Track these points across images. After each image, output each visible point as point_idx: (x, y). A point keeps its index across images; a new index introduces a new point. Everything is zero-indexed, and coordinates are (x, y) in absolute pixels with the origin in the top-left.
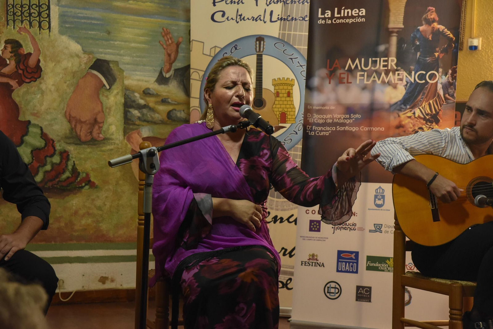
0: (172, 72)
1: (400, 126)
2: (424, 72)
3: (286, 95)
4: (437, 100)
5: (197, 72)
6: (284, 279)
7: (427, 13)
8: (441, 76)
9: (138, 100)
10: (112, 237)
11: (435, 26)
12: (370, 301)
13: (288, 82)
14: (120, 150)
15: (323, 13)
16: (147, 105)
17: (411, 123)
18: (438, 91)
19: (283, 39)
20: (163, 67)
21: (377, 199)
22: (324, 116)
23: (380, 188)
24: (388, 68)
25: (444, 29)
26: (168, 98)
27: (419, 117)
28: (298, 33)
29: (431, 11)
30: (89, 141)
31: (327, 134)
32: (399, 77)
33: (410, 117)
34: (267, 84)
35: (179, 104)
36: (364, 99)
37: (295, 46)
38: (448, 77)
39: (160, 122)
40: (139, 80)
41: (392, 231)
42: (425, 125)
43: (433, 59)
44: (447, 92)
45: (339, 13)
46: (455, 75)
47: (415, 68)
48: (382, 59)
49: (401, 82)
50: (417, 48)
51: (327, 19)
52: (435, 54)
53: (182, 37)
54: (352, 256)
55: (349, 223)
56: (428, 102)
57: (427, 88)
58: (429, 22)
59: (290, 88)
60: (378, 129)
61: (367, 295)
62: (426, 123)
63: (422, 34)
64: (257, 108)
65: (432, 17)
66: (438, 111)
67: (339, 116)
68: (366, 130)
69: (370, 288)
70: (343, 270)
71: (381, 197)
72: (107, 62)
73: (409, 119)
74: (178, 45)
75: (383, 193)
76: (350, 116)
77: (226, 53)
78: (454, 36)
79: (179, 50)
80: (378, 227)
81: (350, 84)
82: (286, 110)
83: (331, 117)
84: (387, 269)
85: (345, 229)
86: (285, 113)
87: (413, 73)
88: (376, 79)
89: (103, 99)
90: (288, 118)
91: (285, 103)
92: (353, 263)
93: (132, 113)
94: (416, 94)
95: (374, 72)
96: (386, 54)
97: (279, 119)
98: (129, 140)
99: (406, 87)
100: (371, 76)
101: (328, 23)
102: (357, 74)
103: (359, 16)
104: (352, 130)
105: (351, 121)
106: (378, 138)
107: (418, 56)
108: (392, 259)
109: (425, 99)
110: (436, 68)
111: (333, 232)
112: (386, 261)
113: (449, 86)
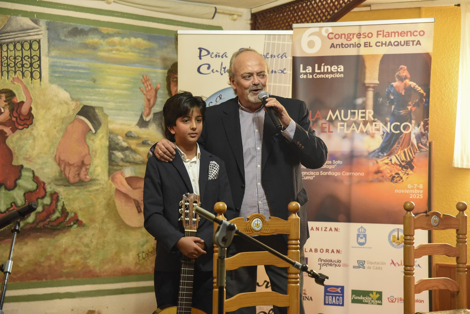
0: (151, 116)
1: (378, 172)
2: (399, 124)
4: (411, 148)
6: (267, 310)
7: (399, 70)
8: (414, 127)
9: (121, 143)
10: (98, 272)
11: (406, 83)
14: (106, 190)
15: (305, 69)
16: (129, 146)
17: (389, 169)
18: (411, 141)
20: (143, 111)
21: (359, 238)
23: (362, 227)
24: (366, 119)
25: (415, 86)
26: (148, 140)
27: (396, 164)
28: (277, 84)
29: (403, 69)
30: (77, 183)
31: (311, 178)
33: (387, 164)
36: (344, 147)
38: (421, 128)
39: (141, 163)
40: (122, 124)
41: (374, 267)
42: (401, 171)
43: (407, 112)
45: (319, 68)
46: (427, 127)
47: (390, 120)
48: (360, 111)
49: (378, 132)
50: (392, 102)
51: (308, 74)
52: (408, 107)
53: (160, 84)
54: (338, 291)
55: (334, 260)
56: (403, 150)
57: (402, 137)
58: (402, 79)
60: (358, 174)
62: (402, 169)
63: (395, 90)
65: (404, 74)
66: (412, 158)
68: (348, 175)
70: (330, 303)
71: (363, 236)
72: (93, 108)
73: (386, 166)
74: (156, 91)
75: (365, 232)
76: (332, 162)
77: (212, 102)
78: (425, 92)
79: (158, 95)
80: (361, 264)
81: (332, 133)
84: (371, 301)
85: (331, 265)
87: (389, 124)
88: (355, 129)
89: (89, 142)
92: (339, 296)
93: (116, 155)
94: (392, 142)
95: (353, 123)
96: (364, 106)
98: (113, 180)
99: (382, 136)
100: (350, 126)
101: (309, 78)
102: (337, 124)
103: (338, 72)
104: (334, 175)
105: (333, 167)
106: (358, 182)
107: (393, 109)
108: (375, 292)
109: (400, 148)
110: (409, 120)
111: (320, 268)
112: (370, 295)
113: (422, 136)
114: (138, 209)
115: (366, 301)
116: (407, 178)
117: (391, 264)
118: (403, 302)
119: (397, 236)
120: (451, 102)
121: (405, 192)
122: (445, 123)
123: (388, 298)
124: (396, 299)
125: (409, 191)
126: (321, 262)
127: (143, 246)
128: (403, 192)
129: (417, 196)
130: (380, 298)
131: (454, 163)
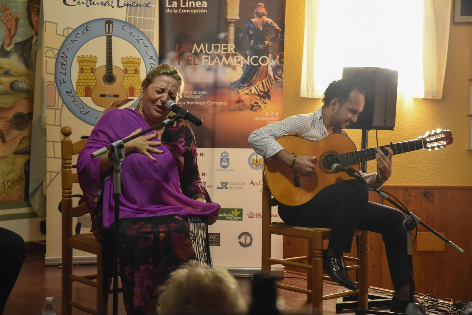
0: (12, 46)
1: (239, 101)
2: (257, 57)
3: (133, 72)
4: (269, 79)
5: (52, 50)
7: (258, 7)
8: (271, 60)
11: (264, 19)
12: (219, 245)
13: (134, 60)
15: (170, 3)
17: (249, 98)
18: (269, 73)
19: (129, 22)
20: (4, 41)
21: (222, 162)
23: (225, 152)
24: (228, 52)
25: (272, 22)
26: (11, 70)
27: (255, 93)
28: (142, 18)
29: (261, 6)
32: (237, 60)
33: (247, 94)
34: (117, 62)
35: (20, 75)
36: (209, 78)
37: (141, 29)
38: (277, 61)
39: (4, 93)
41: (236, 187)
43: (264, 46)
44: (276, 73)
45: (184, 4)
46: (282, 60)
47: (250, 53)
48: (223, 45)
49: (239, 64)
50: (251, 37)
51: (174, 9)
52: (266, 42)
53: (20, 13)
56: (261, 81)
59: (137, 65)
60: (221, 103)
61: (217, 240)
62: (260, 99)
63: (254, 26)
64: (108, 83)
65: (262, 11)
66: (269, 89)
67: (188, 92)
68: (212, 104)
69: (219, 234)
71: (226, 160)
73: (247, 96)
74: (17, 20)
75: (228, 157)
76: (198, 92)
77: (78, 34)
78: (280, 28)
79: (18, 25)
80: (224, 185)
81: (197, 66)
82: (134, 85)
84: (233, 218)
86: (133, 87)
87: (249, 57)
88: (219, 61)
90: (136, 92)
91: (133, 78)
94: (252, 74)
95: (216, 56)
96: (226, 41)
97: (128, 93)
99: (243, 68)
100: (214, 59)
101: (175, 12)
102: (202, 57)
103: (201, 8)
104: (200, 104)
105: (198, 97)
106: (222, 111)
107: (252, 43)
108: (237, 210)
109: (259, 79)
110: (266, 54)
112: (231, 212)
113: (278, 68)
114: (2, 139)
115: (228, 217)
116: (265, 106)
117: (251, 184)
119: (256, 159)
120: (298, 37)
121: (263, 120)
122: (293, 57)
123: (248, 214)
124: (254, 214)
125: (266, 118)
127: (8, 175)
128: (261, 119)
130: (241, 215)
131: (301, 93)
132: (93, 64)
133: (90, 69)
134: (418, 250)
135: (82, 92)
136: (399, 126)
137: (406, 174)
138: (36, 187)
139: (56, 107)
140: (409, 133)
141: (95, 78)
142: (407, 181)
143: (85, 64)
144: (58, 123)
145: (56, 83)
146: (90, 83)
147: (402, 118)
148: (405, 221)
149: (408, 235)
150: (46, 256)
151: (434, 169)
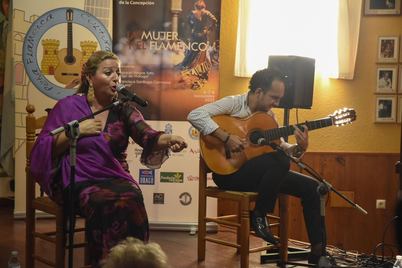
1: (181, 81)
2: (197, 43)
3: (91, 54)
4: (206, 63)
5: (20, 35)
7: (198, 1)
8: (208, 47)
11: (203, 11)
12: (163, 203)
13: (92, 44)
18: (207, 57)
19: (87, 12)
22: (127, 72)
23: (169, 124)
24: (172, 39)
25: (210, 14)
27: (194, 74)
28: (99, 8)
29: (201, 0)
31: (129, 86)
32: (180, 46)
33: (188, 75)
34: (76, 45)
36: (155, 61)
37: (97, 17)
38: (214, 47)
42: (198, 80)
43: (203, 34)
44: (213, 58)
46: (218, 46)
47: (191, 40)
48: (168, 33)
49: (181, 50)
50: (192, 26)
51: (126, 1)
52: (204, 31)
54: (150, 173)
56: (200, 65)
57: (199, 54)
58: (199, 8)
59: (94, 48)
60: (166, 83)
61: (161, 199)
62: (199, 79)
63: (195, 17)
64: (69, 63)
65: (201, 4)
67: (138, 73)
68: (158, 83)
69: (163, 194)
70: (143, 183)
71: (169, 131)
73: (188, 76)
75: (171, 128)
76: (146, 73)
77: (43, 21)
78: (217, 19)
81: (145, 50)
83: (132, 74)
84: (175, 180)
87: (190, 43)
88: (164, 47)
92: (151, 177)
94: (192, 58)
95: (162, 42)
96: (170, 29)
99: (185, 53)
100: (160, 45)
101: (127, 4)
102: (150, 43)
104: (148, 83)
105: (146, 77)
106: (166, 89)
107: (193, 31)
108: (178, 173)
109: (198, 62)
110: (205, 41)
111: (136, 156)
112: (174, 175)
113: (214, 54)
115: (171, 180)
117: (191, 151)
118: (199, 180)
119: (195, 130)
120: (233, 25)
121: (202, 97)
122: (229, 42)
123: (188, 177)
124: (193, 178)
125: (204, 96)
126: (137, 152)
128: (200, 97)
129: (210, 100)
130: (182, 178)
131: (235, 73)
132: (56, 47)
133: (53, 51)
134: (331, 206)
135: (46, 71)
136: (317, 102)
137: (323, 143)
138: (7, 151)
139: (24, 84)
140: (326, 108)
141: (58, 59)
142: (323, 148)
143: (49, 47)
144: (25, 97)
145: (24, 63)
146: (53, 63)
147: (320, 95)
148: (319, 187)
149: (321, 199)
150: (14, 211)
151: (346, 138)
